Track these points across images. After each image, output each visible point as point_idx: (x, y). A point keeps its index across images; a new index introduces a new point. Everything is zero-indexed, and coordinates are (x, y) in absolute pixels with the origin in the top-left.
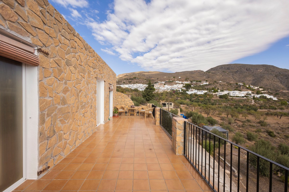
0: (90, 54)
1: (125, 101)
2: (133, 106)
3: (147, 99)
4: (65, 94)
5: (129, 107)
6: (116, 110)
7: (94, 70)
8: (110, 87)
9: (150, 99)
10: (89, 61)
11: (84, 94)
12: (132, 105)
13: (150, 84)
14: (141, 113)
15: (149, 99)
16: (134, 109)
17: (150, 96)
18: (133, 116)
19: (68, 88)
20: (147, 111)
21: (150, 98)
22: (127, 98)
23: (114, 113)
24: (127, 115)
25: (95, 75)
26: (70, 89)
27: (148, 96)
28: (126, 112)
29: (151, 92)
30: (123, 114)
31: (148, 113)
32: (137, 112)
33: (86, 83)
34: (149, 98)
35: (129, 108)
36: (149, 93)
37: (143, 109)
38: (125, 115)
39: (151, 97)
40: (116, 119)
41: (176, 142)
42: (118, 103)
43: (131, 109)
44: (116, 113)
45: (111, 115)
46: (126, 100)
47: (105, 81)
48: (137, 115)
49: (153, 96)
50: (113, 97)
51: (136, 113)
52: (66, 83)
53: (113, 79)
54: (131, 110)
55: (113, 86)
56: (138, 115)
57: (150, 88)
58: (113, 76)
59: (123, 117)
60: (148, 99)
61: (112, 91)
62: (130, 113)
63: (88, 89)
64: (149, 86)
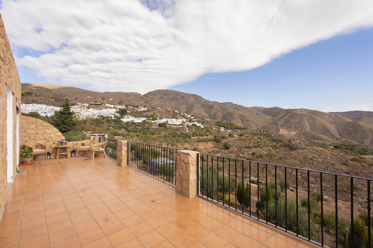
2: (64, 142)
3: (61, 129)
5: (54, 143)
6: (27, 152)
9: (68, 130)
13: (67, 106)
15: (66, 130)
16: (66, 146)
17: (68, 124)
18: (66, 159)
21: (69, 128)
23: (23, 157)
24: (50, 158)
27: (64, 124)
28: (49, 154)
29: (70, 119)
34: (66, 128)
35: (55, 145)
36: (65, 121)
39: (70, 127)
43: (61, 146)
44: (29, 156)
49: (72, 125)
50: (19, 127)
51: (70, 153)
53: (19, 91)
54: (60, 148)
56: (73, 155)
57: (67, 112)
58: (19, 85)
60: (64, 129)
62: (58, 153)
64: (66, 108)
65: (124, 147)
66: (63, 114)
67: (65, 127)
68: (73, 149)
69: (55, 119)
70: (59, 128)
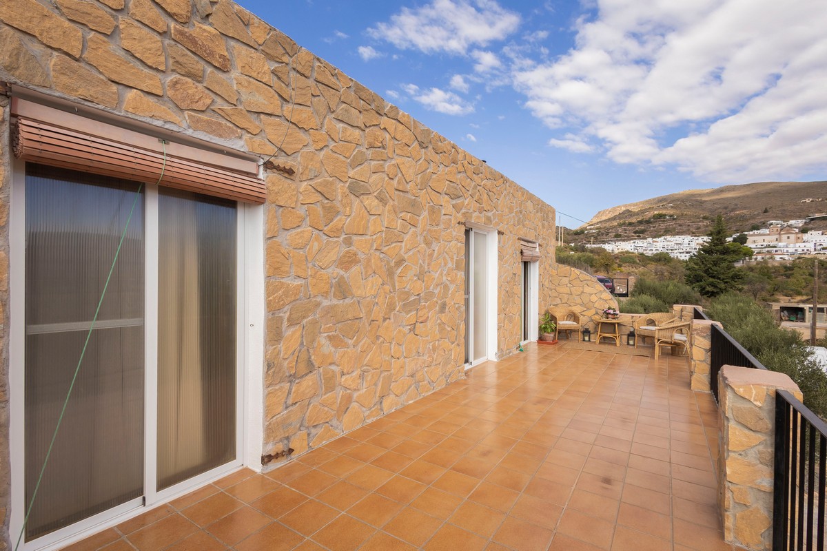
0: (438, 158)
1: (583, 292)
2: (612, 312)
3: (704, 289)
4: (346, 269)
5: (597, 313)
6: (549, 321)
7: (454, 202)
8: (523, 248)
9: (722, 291)
10: (434, 176)
11: (416, 269)
12: (610, 309)
13: (719, 232)
14: (644, 338)
15: (715, 290)
16: (614, 321)
17: (722, 277)
18: (611, 348)
19: (355, 255)
20: (662, 333)
21: (722, 286)
22: (589, 283)
23: (542, 330)
24: (589, 341)
25: (459, 215)
26: (361, 256)
27: (712, 277)
28: (586, 332)
29: (725, 265)
30: (574, 336)
31: (670, 340)
32: (628, 332)
33: (420, 239)
34: (715, 287)
35: (597, 318)
36: (713, 268)
37: (651, 322)
38: (584, 340)
39: (727, 282)
40: (550, 349)
41: (727, 484)
42: (558, 301)
43: (604, 320)
44: (549, 330)
45: (533, 335)
46: (587, 289)
47: (499, 233)
48: (628, 344)
49: (733, 278)
50: (540, 282)
51: (625, 337)
52: (348, 242)
53: (540, 224)
54: (602, 323)
55: (540, 245)
56: (631, 342)
57: (720, 247)
58: (539, 214)
59: (569, 345)
60: (710, 289)
61: (538, 263)
62: (599, 333)
63: (431, 255)
64: (717, 240)
66: (709, 254)
67: (712, 282)
68: (632, 329)
69: (692, 265)
70: (700, 285)
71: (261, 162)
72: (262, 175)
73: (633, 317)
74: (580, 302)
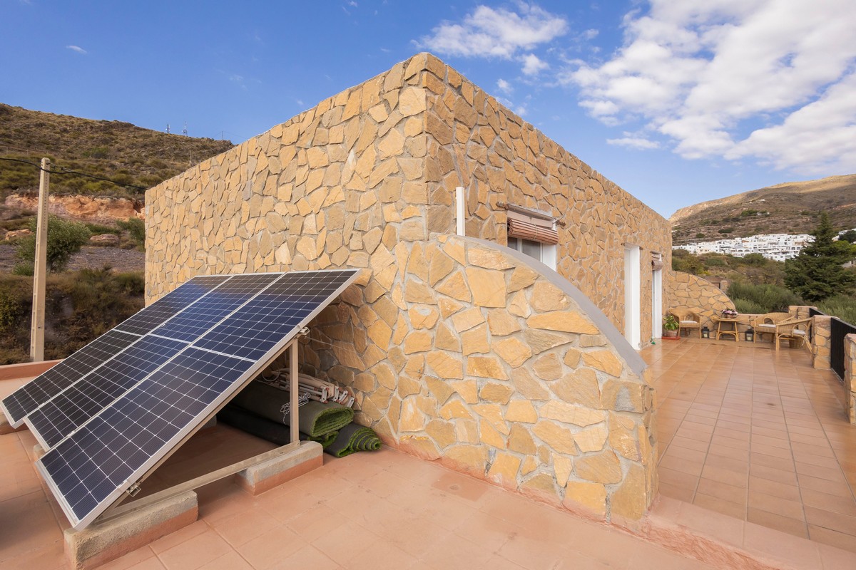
0: (612, 199)
1: (701, 296)
2: (731, 312)
3: (807, 292)
4: (580, 280)
5: (715, 314)
6: (671, 322)
7: (619, 229)
8: (653, 259)
9: (828, 294)
10: (611, 213)
11: (604, 281)
12: (728, 310)
13: (824, 232)
14: (762, 334)
15: (820, 294)
16: (733, 320)
17: (828, 279)
18: (733, 342)
19: (583, 271)
20: (782, 328)
21: (829, 289)
22: (707, 287)
23: (666, 328)
24: (708, 337)
25: (622, 238)
26: (585, 272)
27: (817, 280)
28: (705, 329)
29: (832, 266)
30: (693, 333)
31: (789, 334)
32: (745, 330)
33: (606, 258)
34: (820, 290)
35: (716, 317)
36: (819, 270)
37: (769, 321)
38: (703, 337)
39: (834, 286)
40: (673, 345)
41: (851, 393)
42: (677, 303)
43: (724, 319)
44: (673, 328)
45: (657, 333)
46: (705, 293)
47: (641, 249)
48: (746, 339)
49: (841, 281)
50: (663, 287)
51: (743, 335)
52: (580, 263)
53: (662, 238)
54: (722, 322)
55: (662, 256)
56: (749, 338)
57: (825, 248)
58: (662, 230)
59: (693, 340)
60: (814, 293)
61: (661, 271)
62: (719, 331)
63: (610, 268)
64: (822, 240)
65: (822, 329)
66: (813, 255)
67: (817, 285)
68: (749, 328)
69: (792, 267)
70: (801, 289)
71: (554, 221)
72: (554, 228)
73: (750, 317)
74: (699, 304)
